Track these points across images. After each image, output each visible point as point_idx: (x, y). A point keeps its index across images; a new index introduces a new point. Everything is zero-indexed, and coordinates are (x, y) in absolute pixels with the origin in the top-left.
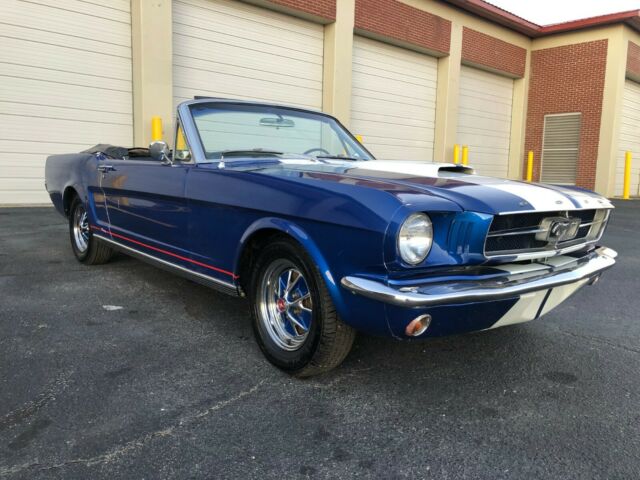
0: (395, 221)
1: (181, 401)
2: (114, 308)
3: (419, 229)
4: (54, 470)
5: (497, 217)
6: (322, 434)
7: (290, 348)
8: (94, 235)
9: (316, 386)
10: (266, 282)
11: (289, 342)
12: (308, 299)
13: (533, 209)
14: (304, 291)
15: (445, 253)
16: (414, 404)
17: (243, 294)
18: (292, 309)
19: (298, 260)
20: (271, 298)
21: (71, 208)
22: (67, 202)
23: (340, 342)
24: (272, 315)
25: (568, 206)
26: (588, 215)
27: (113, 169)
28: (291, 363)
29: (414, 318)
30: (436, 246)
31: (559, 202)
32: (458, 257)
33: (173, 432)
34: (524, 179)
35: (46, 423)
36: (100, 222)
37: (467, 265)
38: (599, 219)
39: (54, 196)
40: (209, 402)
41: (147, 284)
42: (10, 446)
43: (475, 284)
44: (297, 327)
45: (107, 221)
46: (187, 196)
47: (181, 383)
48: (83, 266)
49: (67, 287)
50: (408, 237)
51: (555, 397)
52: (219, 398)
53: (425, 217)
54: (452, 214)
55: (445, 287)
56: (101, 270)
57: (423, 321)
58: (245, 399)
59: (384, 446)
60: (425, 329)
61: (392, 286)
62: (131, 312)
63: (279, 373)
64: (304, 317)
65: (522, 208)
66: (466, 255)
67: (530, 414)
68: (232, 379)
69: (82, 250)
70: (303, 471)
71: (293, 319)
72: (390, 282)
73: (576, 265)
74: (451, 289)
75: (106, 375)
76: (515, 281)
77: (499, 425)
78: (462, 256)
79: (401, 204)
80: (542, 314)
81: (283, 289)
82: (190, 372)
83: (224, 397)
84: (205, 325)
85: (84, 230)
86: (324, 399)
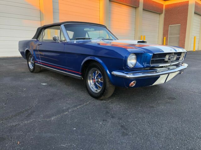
0: (126, 56)
1: (69, 106)
2: (44, 84)
3: (133, 58)
4: (39, 121)
5: (154, 54)
6: (107, 112)
7: (97, 92)
8: (36, 64)
9: (105, 102)
10: (89, 75)
11: (97, 91)
12: (102, 78)
13: (164, 52)
14: (101, 76)
15: (140, 64)
16: (132, 105)
17: (83, 79)
18: (97, 81)
19: (99, 68)
20: (91, 79)
21: (28, 56)
22: (26, 55)
23: (111, 90)
24: (91, 84)
25: (173, 51)
26: (179, 54)
27: (41, 44)
28: (97, 96)
29: (132, 82)
30: (138, 62)
31: (171, 50)
32: (143, 65)
33: (68, 113)
34: (163, 44)
35: (34, 111)
36: (37, 60)
37: (146, 68)
38: (183, 55)
39: (22, 53)
40: (76, 106)
41: (52, 78)
42: (26, 117)
43: (148, 73)
44: (99, 86)
45: (40, 60)
46: (65, 51)
47: (68, 102)
48: (32, 73)
49: (30, 79)
50: (130, 60)
51: (170, 103)
52: (79, 105)
53: (135, 55)
54: (142, 54)
55: (140, 74)
56: (38, 74)
57: (134, 82)
58: (86, 105)
59: (124, 115)
60: (134, 85)
61: (126, 73)
62: (49, 85)
63: (94, 99)
64: (101, 83)
65: (161, 52)
66: (146, 65)
67: (163, 107)
68: (81, 101)
69: (32, 69)
70: (104, 120)
71: (98, 84)
72: (125, 72)
73: (176, 68)
74: (141, 74)
75: (47, 100)
76: (159, 72)
77: (155, 110)
78: (145, 65)
79: (128, 51)
80: (166, 81)
81: (94, 76)
82: (70, 99)
83: (80, 105)
84: (71, 88)
85: (32, 63)
86: (107, 105)
